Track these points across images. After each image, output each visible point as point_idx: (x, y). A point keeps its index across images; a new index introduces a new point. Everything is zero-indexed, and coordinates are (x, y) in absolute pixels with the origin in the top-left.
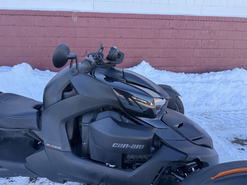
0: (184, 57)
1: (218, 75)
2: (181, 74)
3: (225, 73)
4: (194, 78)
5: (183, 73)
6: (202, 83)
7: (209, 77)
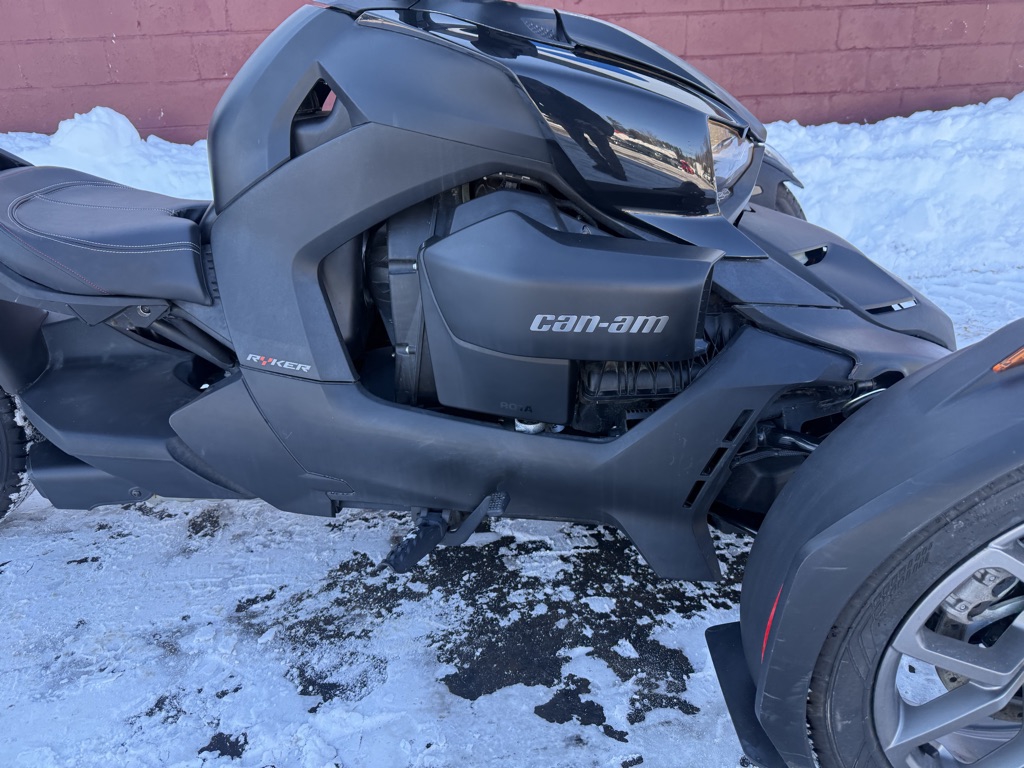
0: (797, 54)
1: (949, 121)
2: (784, 127)
3: (979, 113)
4: (842, 141)
5: (794, 123)
6: (880, 158)
7: (907, 132)
